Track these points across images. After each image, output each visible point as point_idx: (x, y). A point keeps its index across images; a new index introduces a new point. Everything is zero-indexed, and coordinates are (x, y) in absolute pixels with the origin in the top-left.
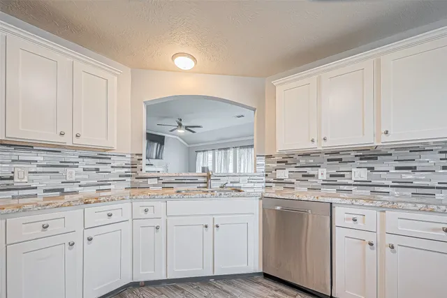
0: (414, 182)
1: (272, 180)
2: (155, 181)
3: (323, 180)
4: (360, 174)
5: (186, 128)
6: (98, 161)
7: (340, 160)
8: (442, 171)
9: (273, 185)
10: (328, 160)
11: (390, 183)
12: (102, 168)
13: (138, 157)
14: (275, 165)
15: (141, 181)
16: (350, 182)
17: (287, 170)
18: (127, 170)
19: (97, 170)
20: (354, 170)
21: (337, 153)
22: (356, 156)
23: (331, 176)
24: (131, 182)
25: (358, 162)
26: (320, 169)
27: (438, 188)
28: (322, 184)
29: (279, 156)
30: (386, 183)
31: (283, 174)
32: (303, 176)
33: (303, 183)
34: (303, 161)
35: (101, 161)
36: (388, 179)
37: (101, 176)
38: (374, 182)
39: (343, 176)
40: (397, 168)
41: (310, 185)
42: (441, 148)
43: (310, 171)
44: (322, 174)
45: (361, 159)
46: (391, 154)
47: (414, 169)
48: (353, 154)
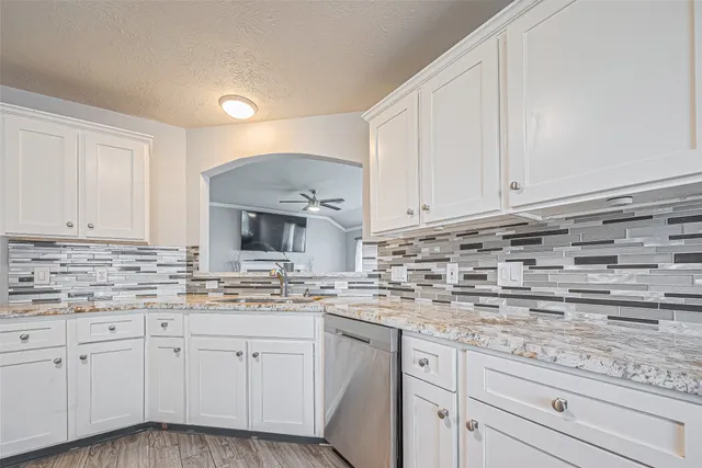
0: (614, 292)
1: (385, 284)
2: (214, 285)
3: (455, 286)
4: (510, 273)
5: (323, 203)
6: (139, 257)
7: (478, 246)
8: (675, 266)
9: (388, 292)
10: (463, 247)
11: (565, 293)
12: (144, 266)
13: (194, 251)
14: (390, 258)
15: (198, 284)
16: (494, 289)
17: (405, 268)
18: (180, 269)
19: (138, 269)
20: (500, 265)
21: (474, 233)
22: (505, 237)
23: (467, 277)
24: (187, 286)
25: (509, 249)
26: (448, 265)
27: (664, 306)
28: (453, 293)
29: (395, 241)
30: (558, 292)
31: (399, 274)
32: (427, 277)
33: (428, 291)
34: (426, 251)
35: (144, 257)
36: (561, 285)
37: (142, 278)
38: (535, 290)
39: (484, 277)
40: (579, 261)
41: (436, 295)
42: (669, 210)
43: (435, 268)
44: (453, 273)
45: (513, 244)
46: (566, 232)
47: (611, 261)
48: (500, 233)
